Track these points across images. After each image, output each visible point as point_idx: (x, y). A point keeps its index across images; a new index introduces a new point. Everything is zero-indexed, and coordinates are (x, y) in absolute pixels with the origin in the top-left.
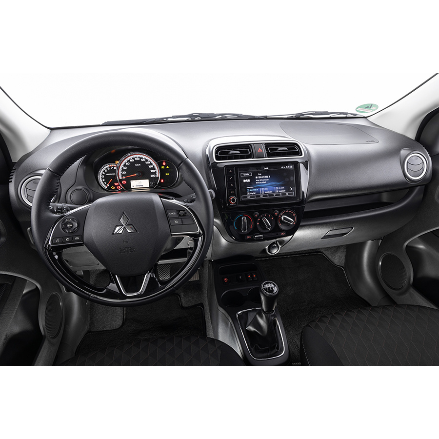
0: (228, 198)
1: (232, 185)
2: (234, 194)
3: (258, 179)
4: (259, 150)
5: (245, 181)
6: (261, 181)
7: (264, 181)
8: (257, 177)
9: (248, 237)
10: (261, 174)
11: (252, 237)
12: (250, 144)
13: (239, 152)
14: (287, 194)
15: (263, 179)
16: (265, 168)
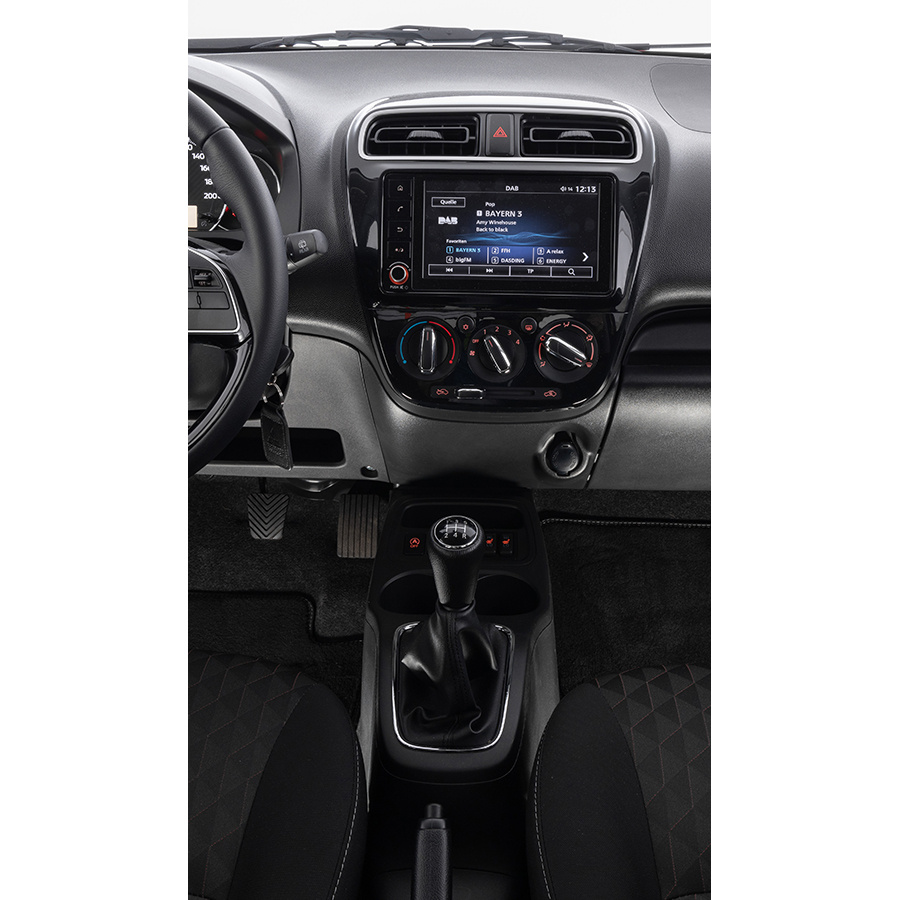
0: (386, 265)
1: (400, 229)
2: (404, 258)
3: (483, 218)
4: (500, 133)
5: (441, 220)
6: (493, 226)
7: (503, 226)
8: (479, 213)
9: (440, 392)
10: (493, 205)
11: (451, 392)
12: (475, 114)
13: (436, 135)
14: (571, 271)
15: (499, 218)
16: (508, 188)
